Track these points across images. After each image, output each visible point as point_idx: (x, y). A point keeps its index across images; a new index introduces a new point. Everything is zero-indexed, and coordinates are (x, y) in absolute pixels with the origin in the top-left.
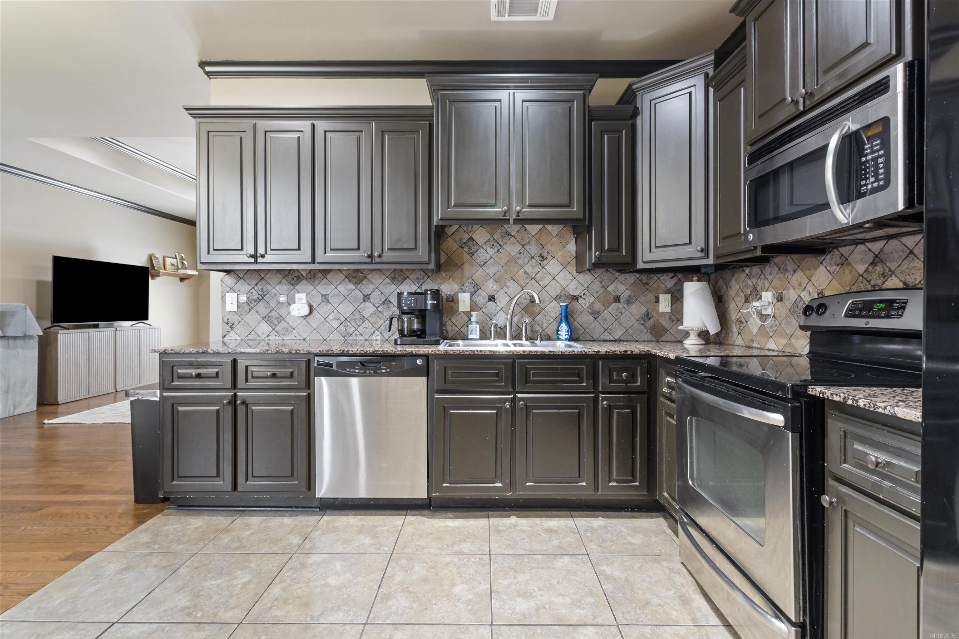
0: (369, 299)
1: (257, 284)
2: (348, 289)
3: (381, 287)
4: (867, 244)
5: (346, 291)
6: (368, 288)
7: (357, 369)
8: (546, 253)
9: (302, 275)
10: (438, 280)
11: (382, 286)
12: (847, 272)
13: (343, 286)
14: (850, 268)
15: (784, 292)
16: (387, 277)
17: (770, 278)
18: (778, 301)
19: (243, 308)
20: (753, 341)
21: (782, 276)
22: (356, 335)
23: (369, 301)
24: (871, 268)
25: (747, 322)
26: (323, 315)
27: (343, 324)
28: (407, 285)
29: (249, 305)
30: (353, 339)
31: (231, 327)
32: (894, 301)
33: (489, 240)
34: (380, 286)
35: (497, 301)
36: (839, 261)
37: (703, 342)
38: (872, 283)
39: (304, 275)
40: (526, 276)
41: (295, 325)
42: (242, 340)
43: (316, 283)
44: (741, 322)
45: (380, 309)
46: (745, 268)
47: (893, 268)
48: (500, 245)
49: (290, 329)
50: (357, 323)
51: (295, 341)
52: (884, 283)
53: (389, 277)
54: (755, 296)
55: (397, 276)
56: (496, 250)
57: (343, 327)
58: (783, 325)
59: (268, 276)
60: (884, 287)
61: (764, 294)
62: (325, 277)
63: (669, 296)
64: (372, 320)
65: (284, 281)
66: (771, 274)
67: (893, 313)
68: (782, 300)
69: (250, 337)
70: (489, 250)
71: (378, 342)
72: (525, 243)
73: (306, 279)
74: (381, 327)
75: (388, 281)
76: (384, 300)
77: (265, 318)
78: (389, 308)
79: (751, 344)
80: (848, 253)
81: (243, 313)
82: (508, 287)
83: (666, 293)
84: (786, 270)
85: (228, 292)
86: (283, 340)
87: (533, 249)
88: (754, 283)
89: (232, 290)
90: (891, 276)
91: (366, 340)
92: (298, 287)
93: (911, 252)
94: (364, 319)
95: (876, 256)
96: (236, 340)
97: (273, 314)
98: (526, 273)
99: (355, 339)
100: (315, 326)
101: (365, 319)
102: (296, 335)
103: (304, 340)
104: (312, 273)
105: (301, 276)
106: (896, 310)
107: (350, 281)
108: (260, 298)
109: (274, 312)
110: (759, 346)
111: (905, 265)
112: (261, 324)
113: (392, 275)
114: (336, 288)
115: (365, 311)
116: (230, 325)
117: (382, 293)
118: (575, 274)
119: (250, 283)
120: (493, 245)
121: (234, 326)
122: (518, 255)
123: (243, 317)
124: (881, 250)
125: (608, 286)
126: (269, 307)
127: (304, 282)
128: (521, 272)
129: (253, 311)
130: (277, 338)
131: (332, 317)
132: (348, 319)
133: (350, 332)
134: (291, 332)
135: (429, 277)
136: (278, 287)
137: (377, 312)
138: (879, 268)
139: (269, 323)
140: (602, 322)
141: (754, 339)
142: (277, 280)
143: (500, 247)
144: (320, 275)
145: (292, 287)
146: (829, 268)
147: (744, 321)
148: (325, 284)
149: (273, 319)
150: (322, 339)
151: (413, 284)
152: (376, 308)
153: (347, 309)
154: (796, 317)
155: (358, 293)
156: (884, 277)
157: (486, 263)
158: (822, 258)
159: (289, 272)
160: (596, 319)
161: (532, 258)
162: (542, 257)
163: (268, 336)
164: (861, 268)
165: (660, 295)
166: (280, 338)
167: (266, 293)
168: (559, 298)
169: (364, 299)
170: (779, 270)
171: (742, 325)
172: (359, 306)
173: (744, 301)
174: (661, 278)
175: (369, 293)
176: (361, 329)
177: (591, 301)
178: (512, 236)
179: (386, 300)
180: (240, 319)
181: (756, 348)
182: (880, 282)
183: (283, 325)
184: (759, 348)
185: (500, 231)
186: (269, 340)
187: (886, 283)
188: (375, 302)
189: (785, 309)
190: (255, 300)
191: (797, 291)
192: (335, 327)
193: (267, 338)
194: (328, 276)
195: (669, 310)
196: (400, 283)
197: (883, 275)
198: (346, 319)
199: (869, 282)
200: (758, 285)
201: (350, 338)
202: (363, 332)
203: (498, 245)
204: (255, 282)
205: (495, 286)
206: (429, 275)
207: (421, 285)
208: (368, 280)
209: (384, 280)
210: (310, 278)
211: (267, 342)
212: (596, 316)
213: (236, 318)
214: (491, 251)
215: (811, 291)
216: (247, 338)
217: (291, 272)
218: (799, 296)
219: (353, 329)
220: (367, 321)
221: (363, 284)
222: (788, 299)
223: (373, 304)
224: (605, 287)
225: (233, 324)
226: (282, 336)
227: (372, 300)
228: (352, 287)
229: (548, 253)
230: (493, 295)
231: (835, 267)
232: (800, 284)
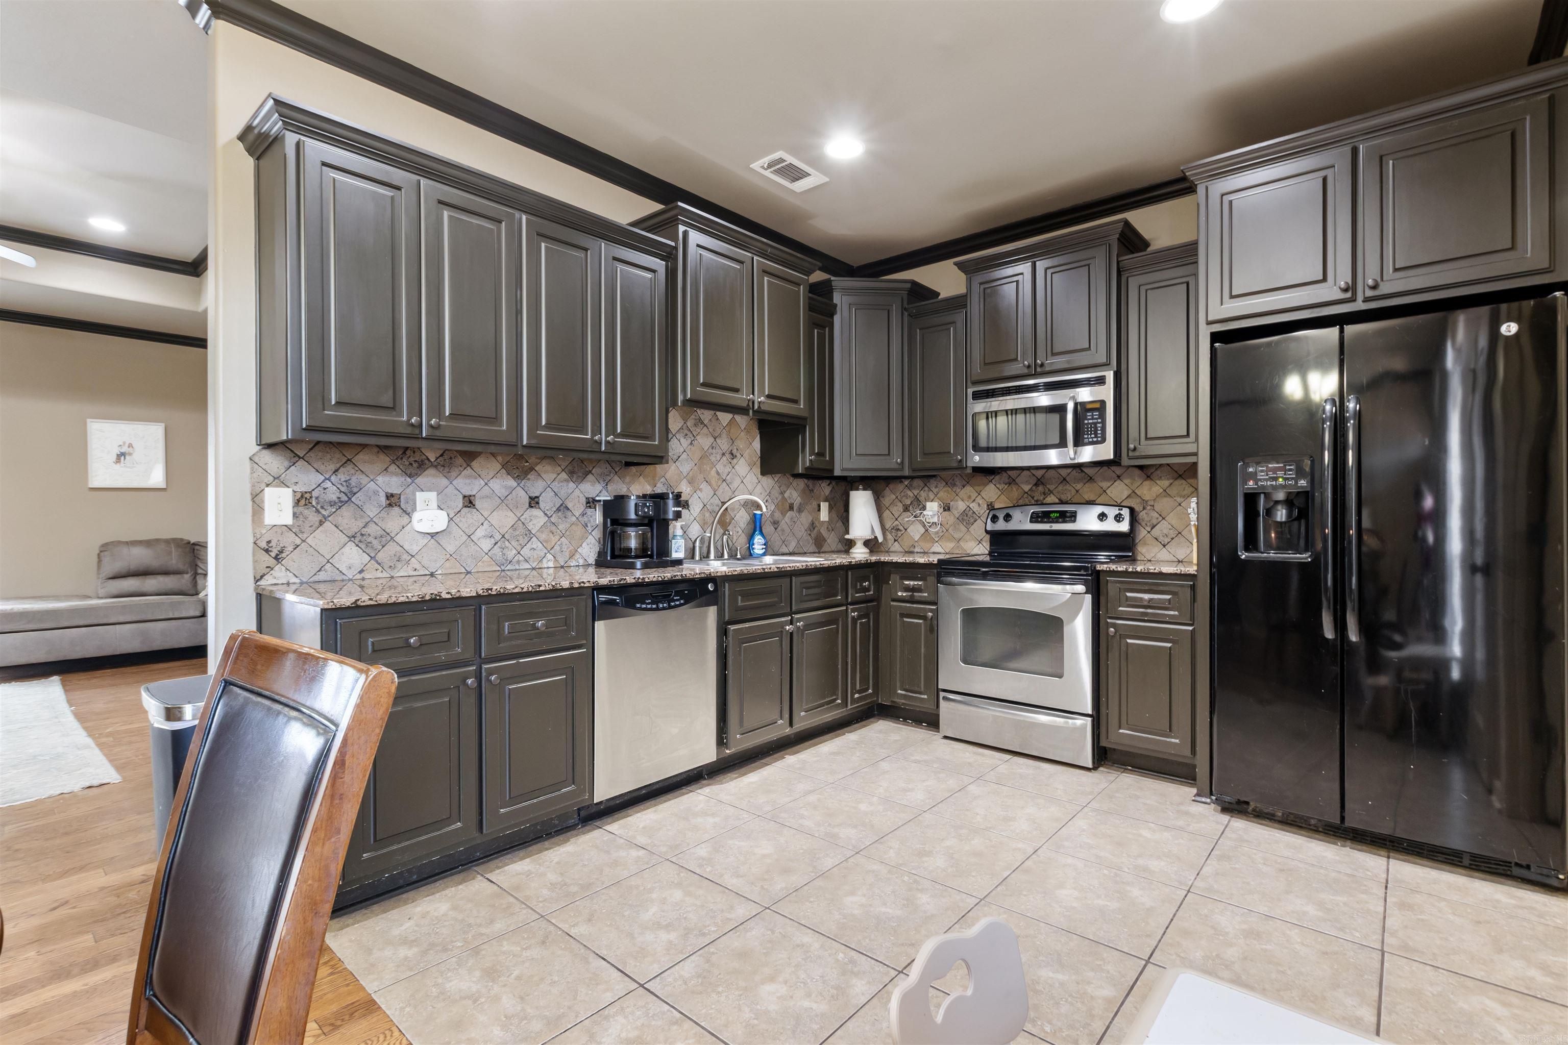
0: (538, 503)
1: (336, 471)
2: (506, 487)
3: (555, 485)
4: (1032, 471)
5: (503, 491)
6: (536, 486)
7: (649, 604)
8: (735, 450)
9: (428, 459)
10: (628, 478)
11: (556, 483)
12: (1014, 489)
13: (498, 481)
14: (1017, 486)
15: (951, 503)
16: (563, 470)
17: (935, 490)
18: (945, 510)
19: (306, 518)
20: (915, 546)
21: (950, 490)
22: (518, 562)
23: (537, 506)
24: (1034, 488)
25: (906, 530)
26: (467, 531)
27: (499, 544)
28: (589, 484)
29: (317, 511)
30: (514, 568)
31: (276, 558)
32: (1066, 512)
33: (682, 428)
34: (553, 484)
35: (691, 508)
36: (1007, 481)
37: (868, 551)
38: (1035, 499)
39: (432, 460)
40: (718, 477)
41: (414, 549)
42: (302, 583)
43: (454, 474)
44: (898, 530)
45: (553, 519)
46: (903, 480)
47: (1051, 489)
48: (693, 436)
49: (406, 557)
50: (520, 542)
51: (414, 579)
52: (1044, 499)
53: (566, 470)
54: (916, 505)
55: (576, 470)
56: (689, 441)
57: (499, 550)
58: (950, 530)
59: (361, 456)
60: (1044, 502)
61: (928, 505)
62: (468, 465)
63: (827, 504)
64: (543, 537)
65: (393, 468)
66: (936, 487)
67: (1068, 519)
68: (949, 509)
69: (322, 576)
70: (682, 440)
71: (551, 571)
72: (716, 435)
73: (436, 467)
74: (555, 547)
75: (564, 475)
76: (559, 505)
77: (354, 537)
78: (565, 517)
79: (912, 549)
80: (1016, 475)
81: (307, 528)
82: (701, 490)
83: (825, 501)
84: (954, 485)
85: (268, 485)
86: (392, 577)
87: (723, 443)
88: (916, 494)
89: (278, 481)
90: (1050, 494)
91: (534, 569)
92: (420, 480)
93: (1064, 479)
94: (529, 535)
95: (1039, 480)
96: (288, 584)
97: (372, 529)
98: (718, 473)
99: (518, 568)
100: (451, 549)
101: (532, 535)
102: (417, 566)
103: (432, 575)
104: (446, 456)
105: (427, 462)
106: (1069, 517)
107: (508, 474)
108: (345, 498)
109: (372, 525)
110: (922, 551)
111: (1060, 488)
112: (346, 549)
113: (570, 468)
114: (486, 484)
115: (531, 523)
116: (273, 554)
117: (556, 494)
118: (760, 476)
119: (322, 468)
120: (686, 435)
121: (284, 555)
122: (710, 450)
123: (305, 535)
124: (1043, 476)
125: (785, 492)
126: (362, 517)
127: (431, 471)
128: (713, 472)
129: (327, 524)
130: (379, 575)
131: (480, 533)
132: (506, 536)
133: (510, 557)
134: (408, 562)
135: (616, 472)
136: (380, 479)
137: (549, 524)
138: (1041, 488)
139: (363, 546)
140: (780, 533)
141: (916, 544)
142: (379, 466)
143: (693, 438)
144: (460, 460)
145: (409, 480)
146: (998, 486)
147: (902, 528)
148: (469, 477)
149: (370, 539)
150: (464, 571)
151: (597, 483)
152: (547, 518)
153: (504, 519)
154: (965, 524)
155: (522, 493)
156: (1045, 494)
157: (679, 457)
158: (992, 478)
159: (404, 453)
160: (776, 529)
161: (723, 454)
162: (732, 454)
163: (361, 572)
164: (1026, 488)
165: (821, 503)
166: (385, 575)
167: (355, 490)
168: (747, 506)
169: (530, 503)
170: (947, 484)
171: (900, 533)
172: (522, 515)
173: (902, 510)
174: (822, 485)
175: (537, 495)
176: (526, 551)
177: (772, 509)
178: (705, 425)
179: (561, 505)
180: (298, 541)
181: (917, 553)
182: (1041, 498)
183: (391, 548)
184: (922, 553)
185: (693, 417)
186: (363, 579)
187: (1046, 499)
188: (547, 508)
189: (952, 518)
190: (332, 504)
191: (966, 502)
192: (486, 550)
193: (359, 576)
194: (475, 464)
195: (827, 519)
196: (579, 481)
197: (1044, 494)
198: (503, 536)
199: (1033, 498)
200: (920, 496)
201: (509, 567)
202: (529, 555)
203: (691, 436)
204: (333, 467)
205: (689, 489)
206: (617, 470)
207: (607, 485)
208: (536, 474)
209: (559, 474)
210: (443, 466)
211: (358, 582)
212: (776, 526)
213: (290, 539)
214: (685, 442)
215: (980, 503)
216: (316, 578)
217: (408, 452)
218: (968, 506)
219: (514, 552)
220: (534, 539)
221: (529, 479)
222: (957, 508)
223: (544, 512)
224: (782, 493)
225: (281, 552)
226: (389, 570)
227: (542, 504)
228: (512, 483)
229: (737, 449)
230: (687, 501)
231: (1003, 485)
232: (970, 497)
